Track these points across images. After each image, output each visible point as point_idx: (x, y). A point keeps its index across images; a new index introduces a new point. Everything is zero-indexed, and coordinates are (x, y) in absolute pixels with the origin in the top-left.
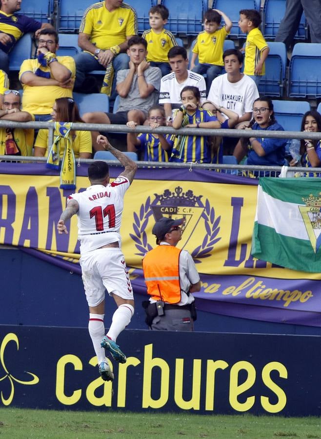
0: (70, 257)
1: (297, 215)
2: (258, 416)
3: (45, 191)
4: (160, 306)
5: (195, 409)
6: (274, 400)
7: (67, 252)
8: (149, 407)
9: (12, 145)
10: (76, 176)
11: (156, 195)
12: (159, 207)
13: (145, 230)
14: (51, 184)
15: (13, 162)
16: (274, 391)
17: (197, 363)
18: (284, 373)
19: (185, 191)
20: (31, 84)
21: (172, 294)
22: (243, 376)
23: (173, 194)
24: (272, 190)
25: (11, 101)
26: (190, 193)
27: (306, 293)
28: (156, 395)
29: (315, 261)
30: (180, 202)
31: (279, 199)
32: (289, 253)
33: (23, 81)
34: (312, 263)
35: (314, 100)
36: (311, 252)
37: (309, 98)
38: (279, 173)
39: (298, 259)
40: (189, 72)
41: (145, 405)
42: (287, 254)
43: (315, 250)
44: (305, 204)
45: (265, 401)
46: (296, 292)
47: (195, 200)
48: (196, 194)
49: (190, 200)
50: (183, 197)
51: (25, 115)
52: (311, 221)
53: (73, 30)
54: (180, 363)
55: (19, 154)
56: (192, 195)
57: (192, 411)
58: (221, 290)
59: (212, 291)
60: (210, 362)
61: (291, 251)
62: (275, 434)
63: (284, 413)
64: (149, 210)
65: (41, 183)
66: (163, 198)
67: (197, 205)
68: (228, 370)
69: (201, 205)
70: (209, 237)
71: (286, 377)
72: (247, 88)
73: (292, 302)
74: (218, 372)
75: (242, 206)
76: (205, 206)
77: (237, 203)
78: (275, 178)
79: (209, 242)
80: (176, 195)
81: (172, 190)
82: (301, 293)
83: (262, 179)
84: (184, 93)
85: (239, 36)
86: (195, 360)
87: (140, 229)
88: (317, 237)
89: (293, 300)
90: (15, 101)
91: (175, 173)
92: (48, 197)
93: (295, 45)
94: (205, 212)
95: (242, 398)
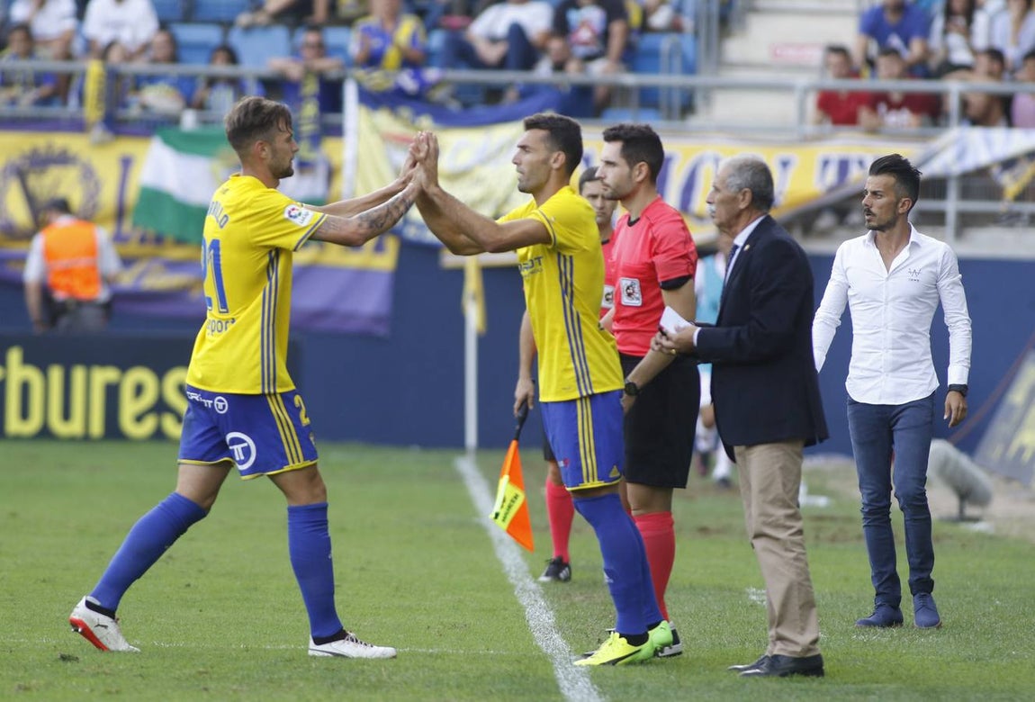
2: (160, 444)
5: (77, 434)
8: (16, 432)
22: (139, 390)
28: (25, 414)
41: (10, 430)
45: (168, 421)
57: (72, 440)
58: (141, 276)
60: (95, 372)
68: (119, 382)
95: (139, 418)
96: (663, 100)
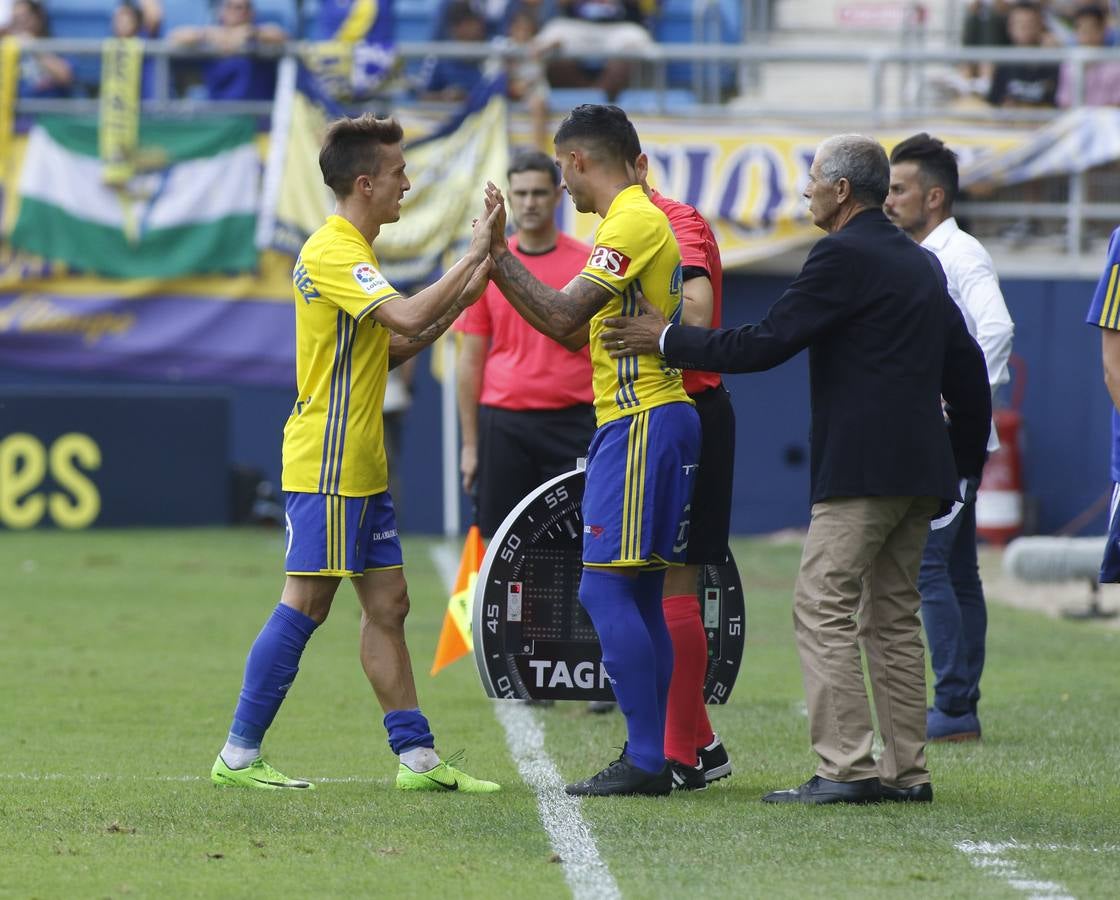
2: (47, 534)
18: (89, 453)
96: (697, 79)
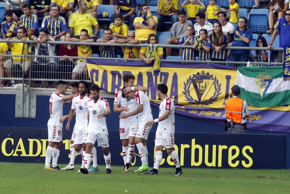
0: (157, 102)
1: (254, 82)
2: (241, 169)
3: (146, 74)
4: (232, 123)
5: (214, 166)
6: (247, 162)
7: (155, 99)
8: (194, 165)
9: (131, 54)
10: (160, 67)
11: (193, 74)
12: (195, 80)
13: (189, 90)
14: (148, 70)
15: (132, 61)
16: (248, 158)
17: (214, 147)
18: (251, 150)
19: (206, 73)
20: (138, 28)
21: (238, 119)
22: (234, 152)
23: (201, 74)
24: (243, 72)
25: (131, 35)
26: (208, 74)
27: (258, 116)
28: (197, 160)
29: (262, 102)
30: (204, 77)
31: (247, 76)
32: (251, 99)
33: (135, 27)
34: (261, 103)
35: (260, 33)
36: (260, 98)
37: (257, 32)
38: (246, 65)
39: (255, 102)
40: (206, 22)
41: (192, 165)
42: (250, 99)
43: (262, 98)
44: (258, 78)
45: (243, 163)
46: (254, 115)
47: (210, 76)
48: (211, 74)
49: (208, 77)
50: (205, 75)
51: (137, 41)
52: (261, 85)
53: (155, 4)
54: (207, 147)
55: (134, 58)
56: (209, 74)
57: (212, 167)
58: (222, 115)
59: (219, 115)
60: (220, 146)
61: (252, 99)
62: (256, 177)
63: (251, 168)
64: (191, 81)
65: (144, 70)
66: (196, 76)
67: (211, 79)
68: (228, 149)
69: (213, 79)
70: (216, 92)
71: (253, 152)
72: (230, 28)
73: (252, 120)
74: (223, 150)
75: (231, 79)
76: (214, 79)
77: (228, 78)
78: (245, 67)
79: (216, 94)
80: (202, 74)
81: (200, 73)
82: (256, 116)
83: (239, 67)
84: (201, 32)
85: (227, 6)
86: (213, 145)
87: (187, 89)
88: (263, 92)
89: (253, 119)
90: (133, 36)
91: (202, 65)
92: (147, 76)
93: (251, 10)
94: (215, 82)
95: (234, 161)
